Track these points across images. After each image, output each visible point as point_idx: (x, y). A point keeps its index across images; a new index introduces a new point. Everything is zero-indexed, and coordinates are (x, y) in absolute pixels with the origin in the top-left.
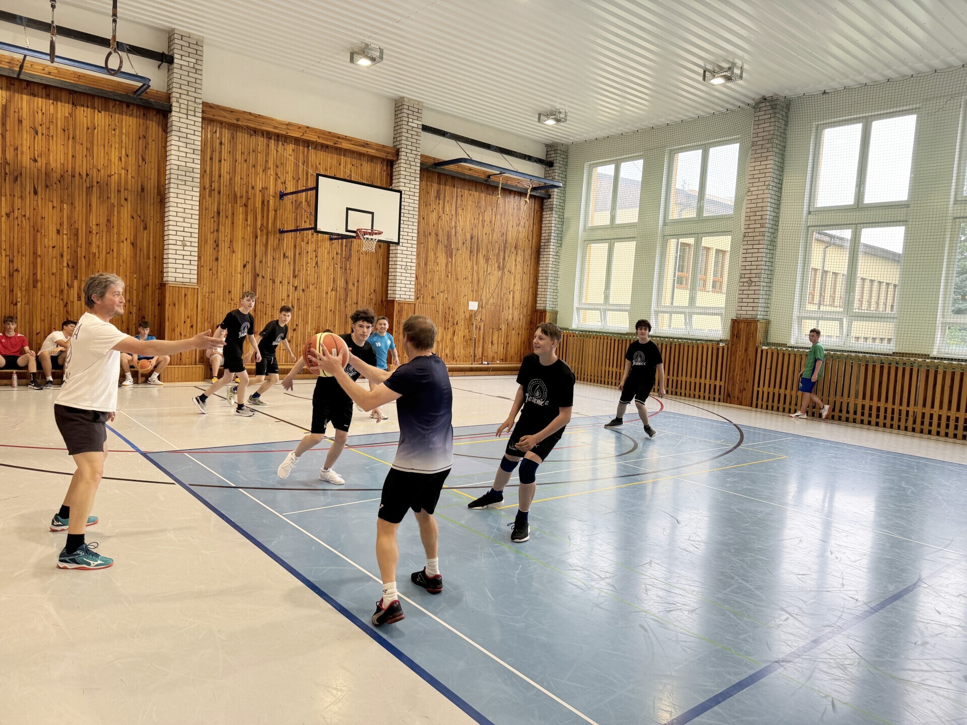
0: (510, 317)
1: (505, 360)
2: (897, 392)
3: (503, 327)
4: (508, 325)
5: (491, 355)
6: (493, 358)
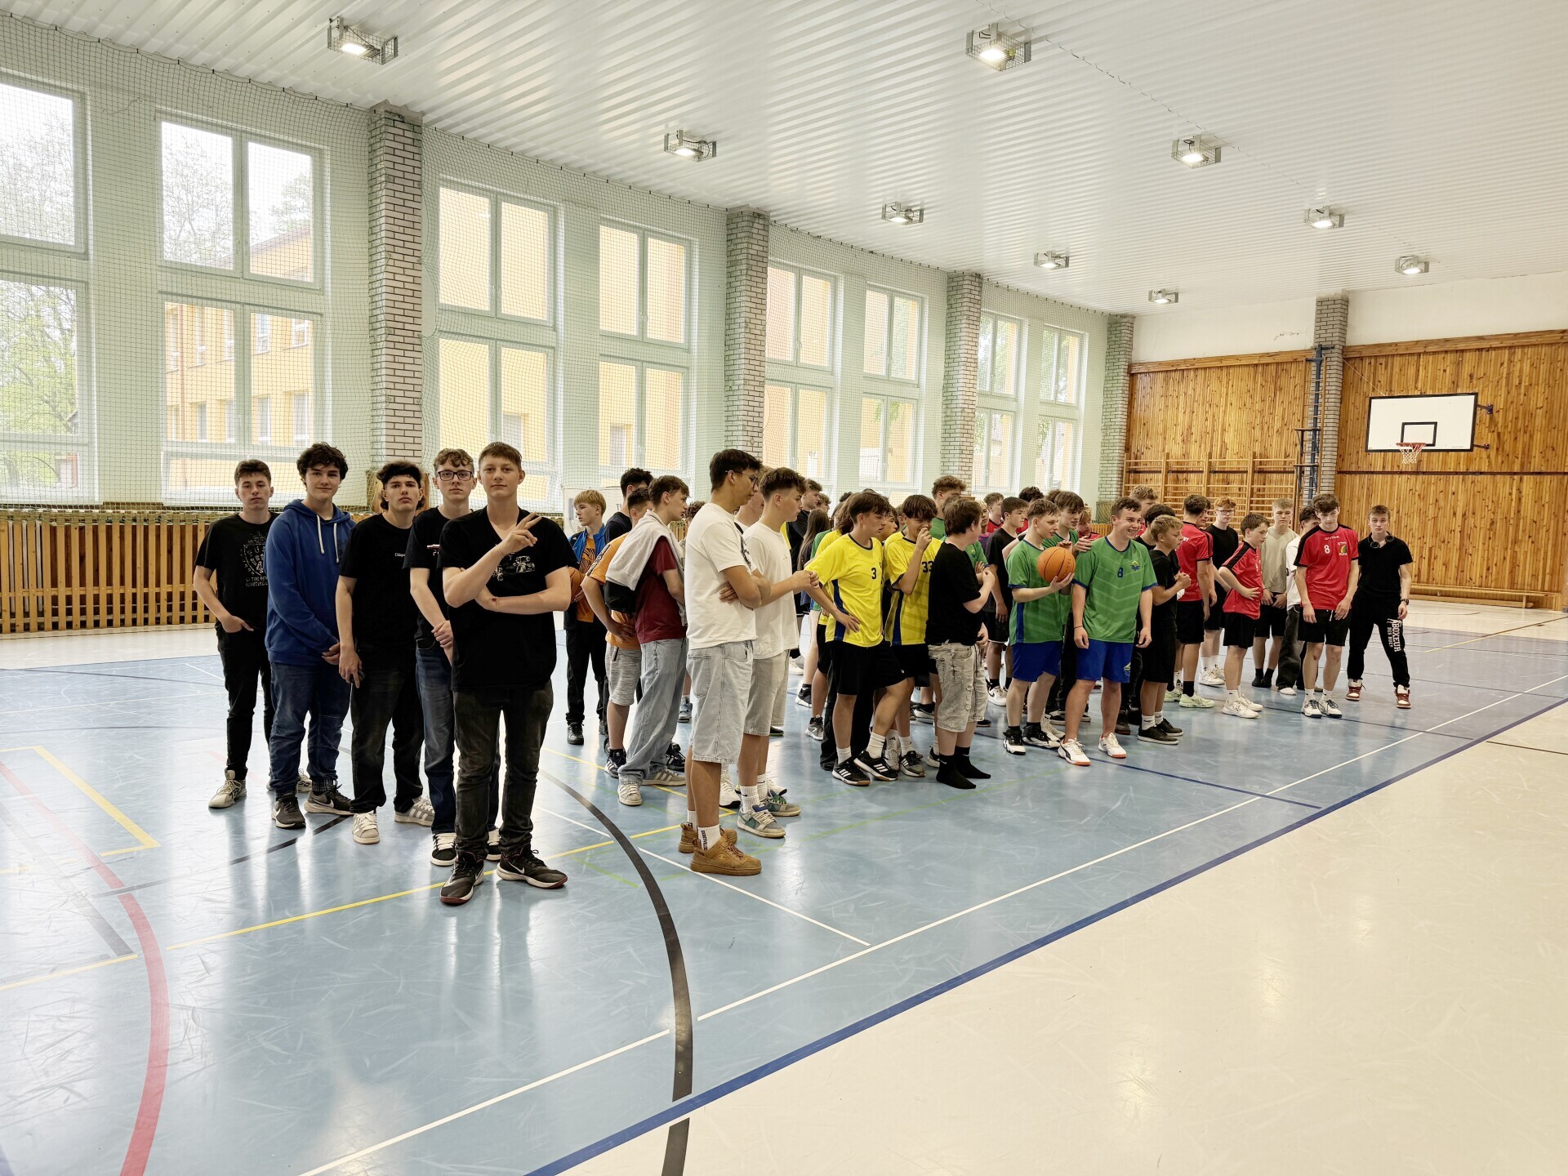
2: (138, 565)
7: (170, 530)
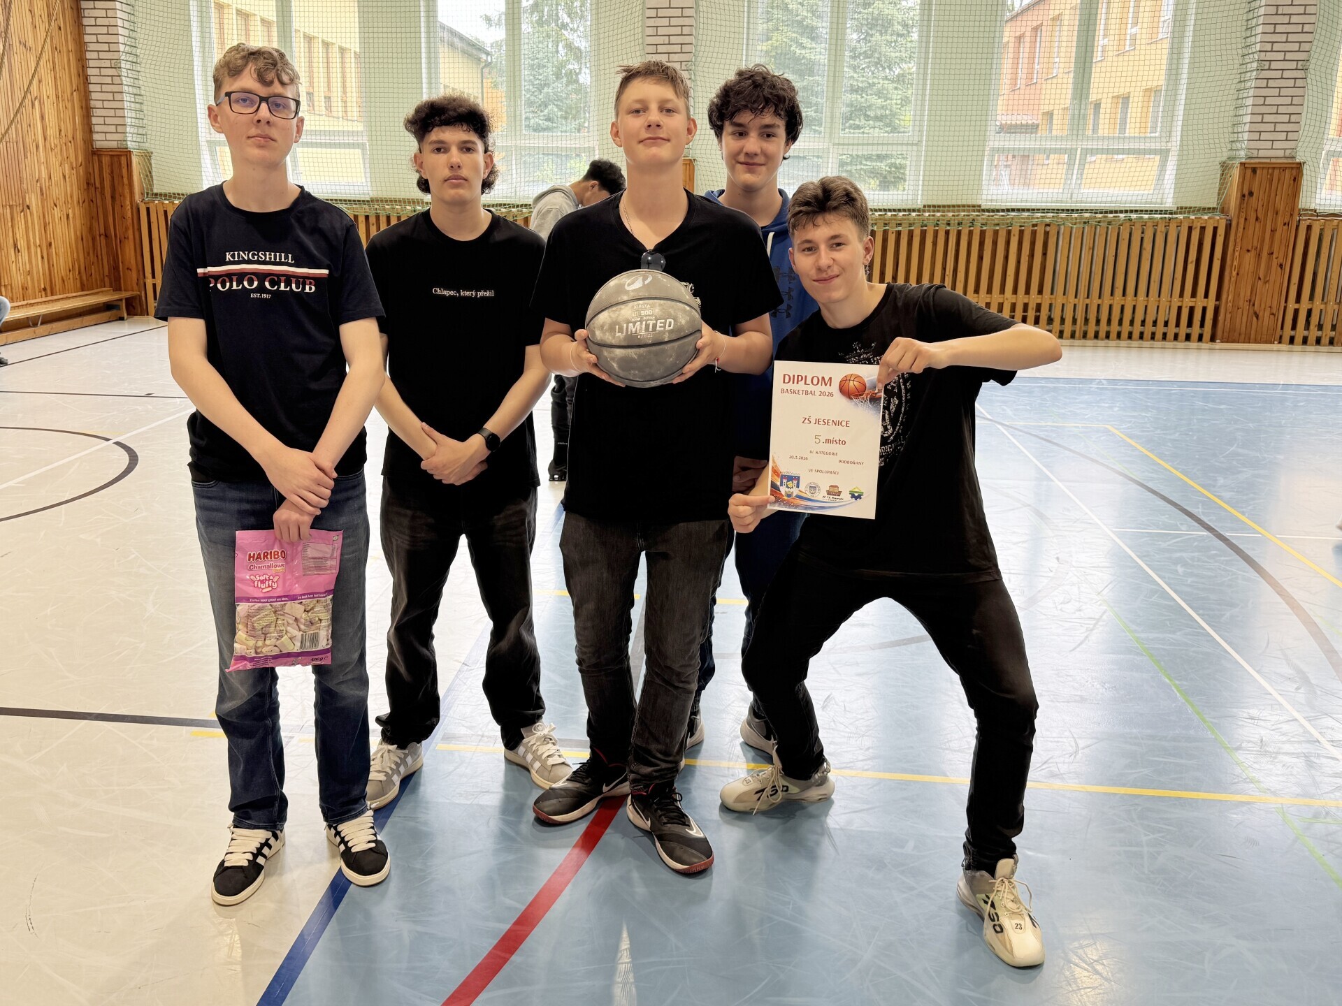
0: (44, 174)
1: (49, 290)
3: (33, 200)
4: (42, 194)
5: (18, 279)
6: (25, 288)
7: (983, 233)
